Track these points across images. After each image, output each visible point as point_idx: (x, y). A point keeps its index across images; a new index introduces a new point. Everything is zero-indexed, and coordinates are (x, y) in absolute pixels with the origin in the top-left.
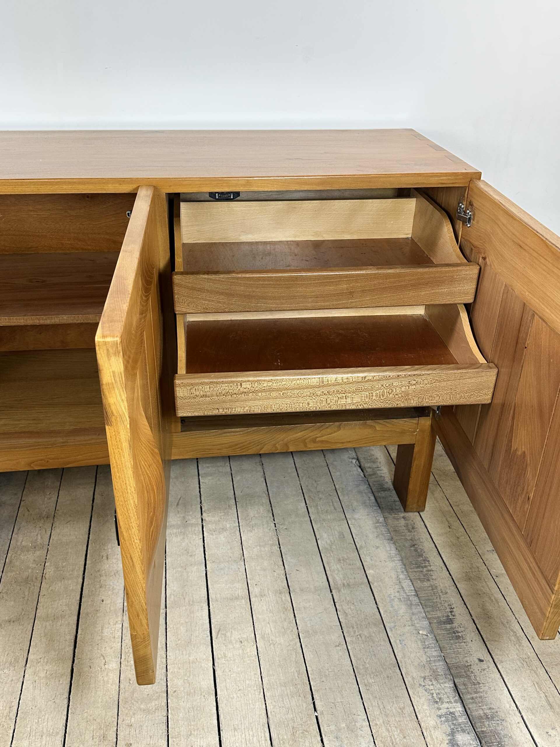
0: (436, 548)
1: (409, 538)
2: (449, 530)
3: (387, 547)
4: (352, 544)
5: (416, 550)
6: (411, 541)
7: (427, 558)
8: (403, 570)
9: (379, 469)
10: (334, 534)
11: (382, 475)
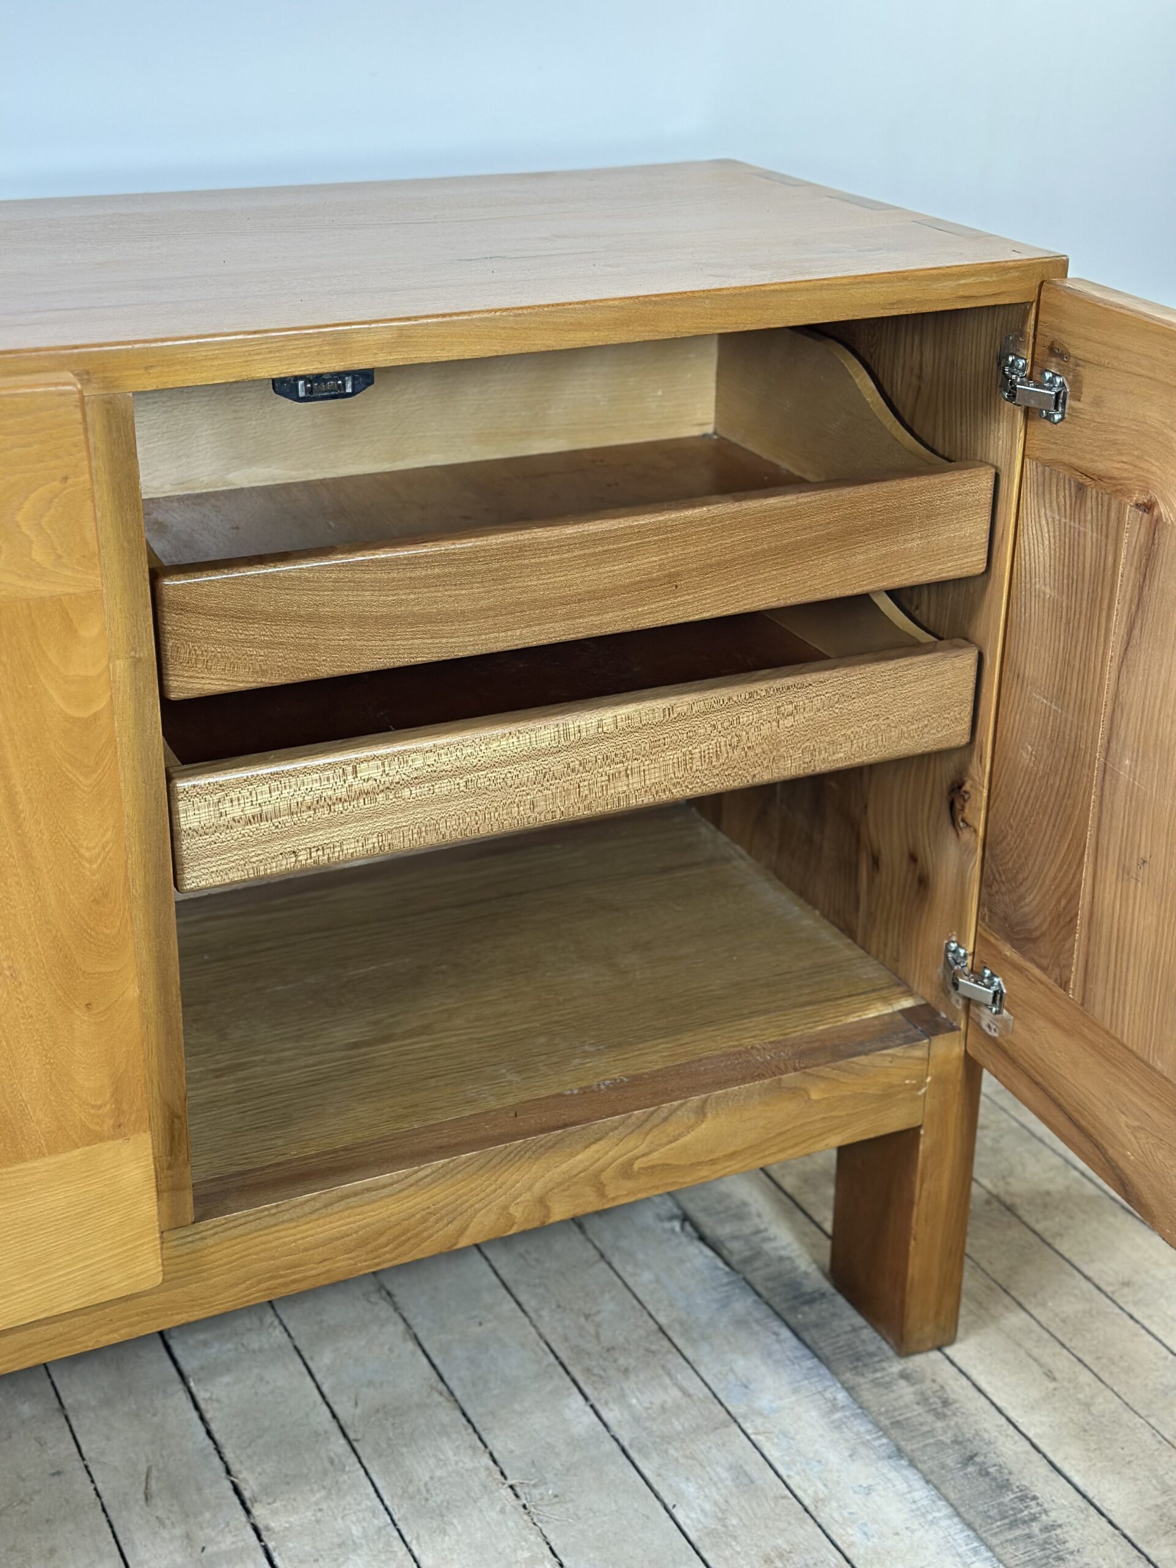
0: (1038, 1450)
1: (947, 1438)
2: (1052, 1385)
3: (897, 1483)
4: (784, 1497)
5: (984, 1473)
6: (957, 1447)
7: (1027, 1488)
8: (976, 1544)
9: (765, 1234)
10: (715, 1479)
11: (783, 1253)
